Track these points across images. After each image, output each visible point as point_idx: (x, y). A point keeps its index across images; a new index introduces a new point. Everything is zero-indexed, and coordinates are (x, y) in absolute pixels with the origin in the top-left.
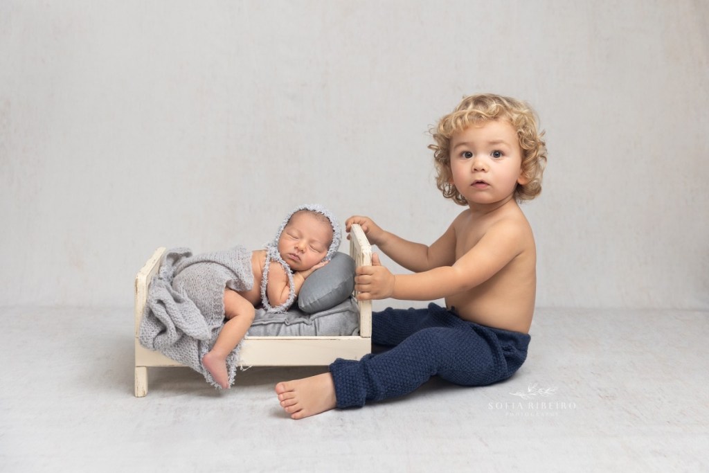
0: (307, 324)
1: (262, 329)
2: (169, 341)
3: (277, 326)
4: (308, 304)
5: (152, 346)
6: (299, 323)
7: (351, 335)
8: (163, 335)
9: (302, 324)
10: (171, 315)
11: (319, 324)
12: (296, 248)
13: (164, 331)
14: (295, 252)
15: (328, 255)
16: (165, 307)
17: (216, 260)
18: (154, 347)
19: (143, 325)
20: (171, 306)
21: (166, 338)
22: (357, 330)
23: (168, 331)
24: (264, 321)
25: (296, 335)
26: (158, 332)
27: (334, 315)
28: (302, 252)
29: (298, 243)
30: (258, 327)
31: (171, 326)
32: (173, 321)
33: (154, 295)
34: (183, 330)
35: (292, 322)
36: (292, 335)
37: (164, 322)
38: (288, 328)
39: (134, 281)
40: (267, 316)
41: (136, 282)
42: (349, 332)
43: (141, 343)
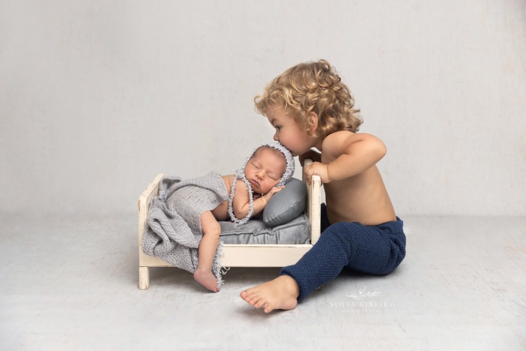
0: (270, 235)
1: (235, 238)
2: (165, 250)
3: (247, 236)
4: (271, 219)
5: (152, 254)
6: (264, 234)
7: (304, 243)
8: (160, 245)
9: (266, 235)
10: (166, 230)
11: (279, 235)
12: (257, 176)
13: (161, 241)
14: (256, 179)
15: (281, 181)
16: (160, 224)
17: (197, 184)
18: (154, 254)
19: (144, 239)
20: (164, 223)
21: (163, 248)
22: (308, 240)
23: (164, 242)
24: (237, 232)
25: (262, 244)
26: (156, 243)
27: (291, 228)
28: (261, 179)
29: (258, 172)
30: (232, 236)
31: (166, 238)
32: (167, 234)
33: (151, 216)
34: (176, 240)
35: (258, 233)
36: (258, 243)
37: (160, 235)
38: (255, 238)
39: (138, 202)
40: (239, 228)
41: (139, 203)
42: (303, 241)
43: (144, 252)
